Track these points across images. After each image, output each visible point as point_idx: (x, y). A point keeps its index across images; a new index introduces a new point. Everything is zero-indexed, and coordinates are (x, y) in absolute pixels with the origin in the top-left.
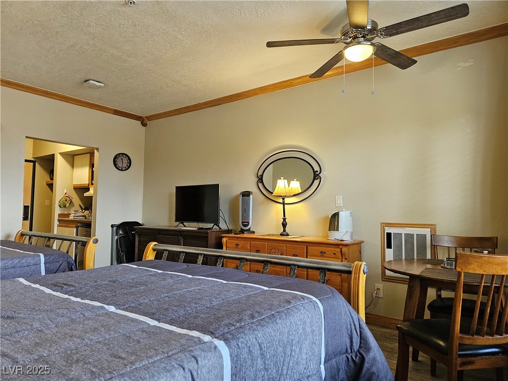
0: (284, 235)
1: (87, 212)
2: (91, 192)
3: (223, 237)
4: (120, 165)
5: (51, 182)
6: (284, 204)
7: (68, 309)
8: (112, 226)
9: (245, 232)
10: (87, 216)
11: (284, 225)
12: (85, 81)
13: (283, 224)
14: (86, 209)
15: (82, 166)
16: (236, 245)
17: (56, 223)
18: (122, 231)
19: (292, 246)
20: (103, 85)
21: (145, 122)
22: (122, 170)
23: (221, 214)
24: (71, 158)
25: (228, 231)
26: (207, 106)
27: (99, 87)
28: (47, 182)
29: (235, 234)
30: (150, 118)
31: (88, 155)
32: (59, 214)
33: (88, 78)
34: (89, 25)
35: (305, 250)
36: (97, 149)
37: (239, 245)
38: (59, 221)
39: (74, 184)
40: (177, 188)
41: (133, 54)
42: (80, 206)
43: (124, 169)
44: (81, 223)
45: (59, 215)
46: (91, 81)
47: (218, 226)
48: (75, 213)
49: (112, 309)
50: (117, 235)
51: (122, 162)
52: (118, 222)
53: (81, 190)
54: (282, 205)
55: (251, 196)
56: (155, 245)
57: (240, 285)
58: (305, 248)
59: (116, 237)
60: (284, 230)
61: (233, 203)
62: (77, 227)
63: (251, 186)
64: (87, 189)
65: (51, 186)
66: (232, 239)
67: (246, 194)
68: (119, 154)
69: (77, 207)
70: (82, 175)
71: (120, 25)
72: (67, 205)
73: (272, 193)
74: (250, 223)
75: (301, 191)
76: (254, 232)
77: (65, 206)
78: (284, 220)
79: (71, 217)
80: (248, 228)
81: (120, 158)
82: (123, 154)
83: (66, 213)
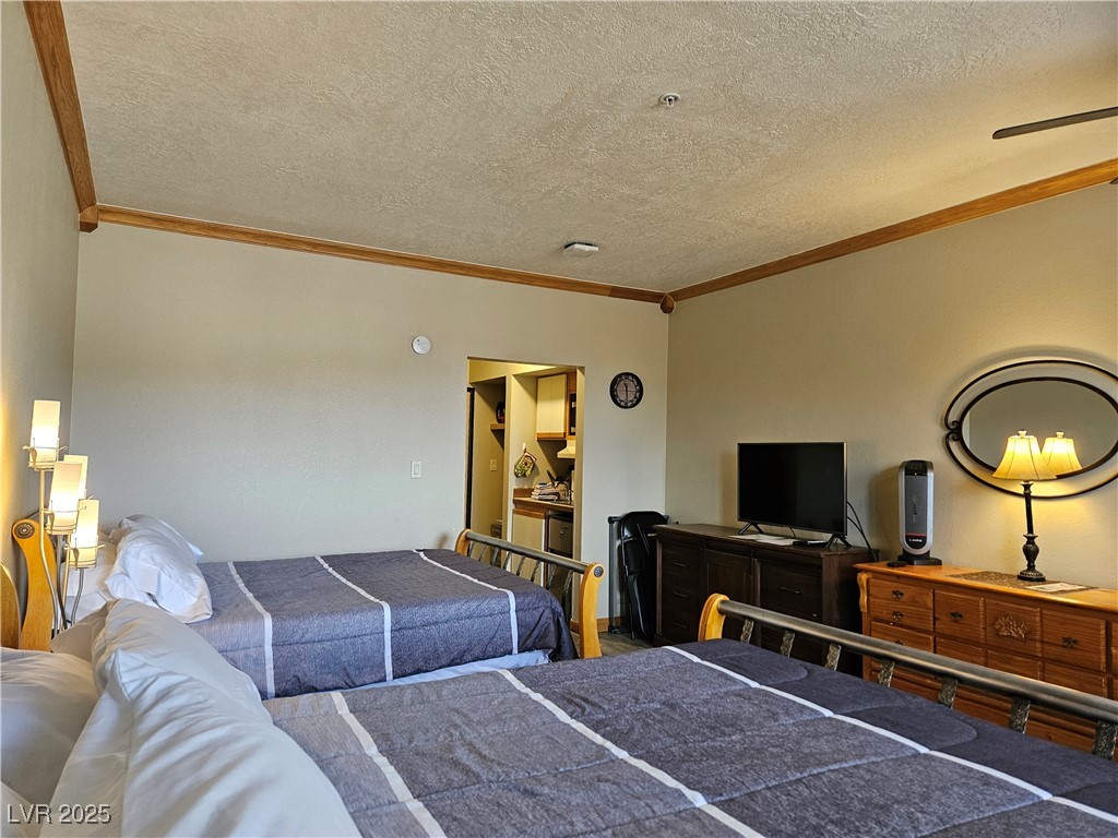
0: (1031, 580)
1: (562, 487)
2: (570, 450)
3: (860, 570)
4: (622, 396)
5: (499, 426)
6: (1028, 497)
7: (618, 784)
8: (611, 520)
9: (915, 562)
10: (561, 493)
11: (1031, 552)
12: (567, 247)
13: (1026, 550)
14: (561, 479)
15: (552, 398)
16: (895, 593)
17: (511, 506)
18: (630, 531)
19: (1061, 615)
20: (596, 249)
21: (669, 304)
22: (626, 407)
23: (850, 514)
24: (532, 383)
25: (870, 555)
26: (808, 261)
27: (591, 253)
28: (492, 426)
29: (889, 565)
30: (680, 295)
31: (564, 376)
32: (515, 490)
33: (572, 240)
34: (585, 154)
35: (1103, 632)
36: (582, 369)
37: (902, 594)
38: (514, 501)
39: (538, 431)
40: (742, 447)
41: (661, 188)
42: (549, 473)
43: (629, 404)
44: (552, 510)
45: (516, 492)
46: (577, 246)
47: (843, 539)
48: (542, 489)
49: (698, 800)
50: (619, 537)
51: (626, 391)
52: (619, 513)
53: (552, 444)
54: (1023, 502)
55: (930, 475)
56: (723, 602)
57: (971, 770)
58: (1103, 627)
59: (618, 543)
60: (1031, 567)
61: (880, 488)
62: (547, 518)
63: (929, 448)
64: (562, 444)
65: (500, 435)
66: (881, 576)
67: (917, 469)
68: (620, 376)
69: (544, 478)
70: (551, 416)
71: (643, 142)
72: (528, 473)
73: (994, 470)
74: (930, 539)
75: (1080, 468)
76: (938, 563)
77: (524, 475)
78: (1031, 540)
79: (534, 498)
80: (922, 551)
81: (622, 383)
82: (627, 374)
83: (526, 487)
